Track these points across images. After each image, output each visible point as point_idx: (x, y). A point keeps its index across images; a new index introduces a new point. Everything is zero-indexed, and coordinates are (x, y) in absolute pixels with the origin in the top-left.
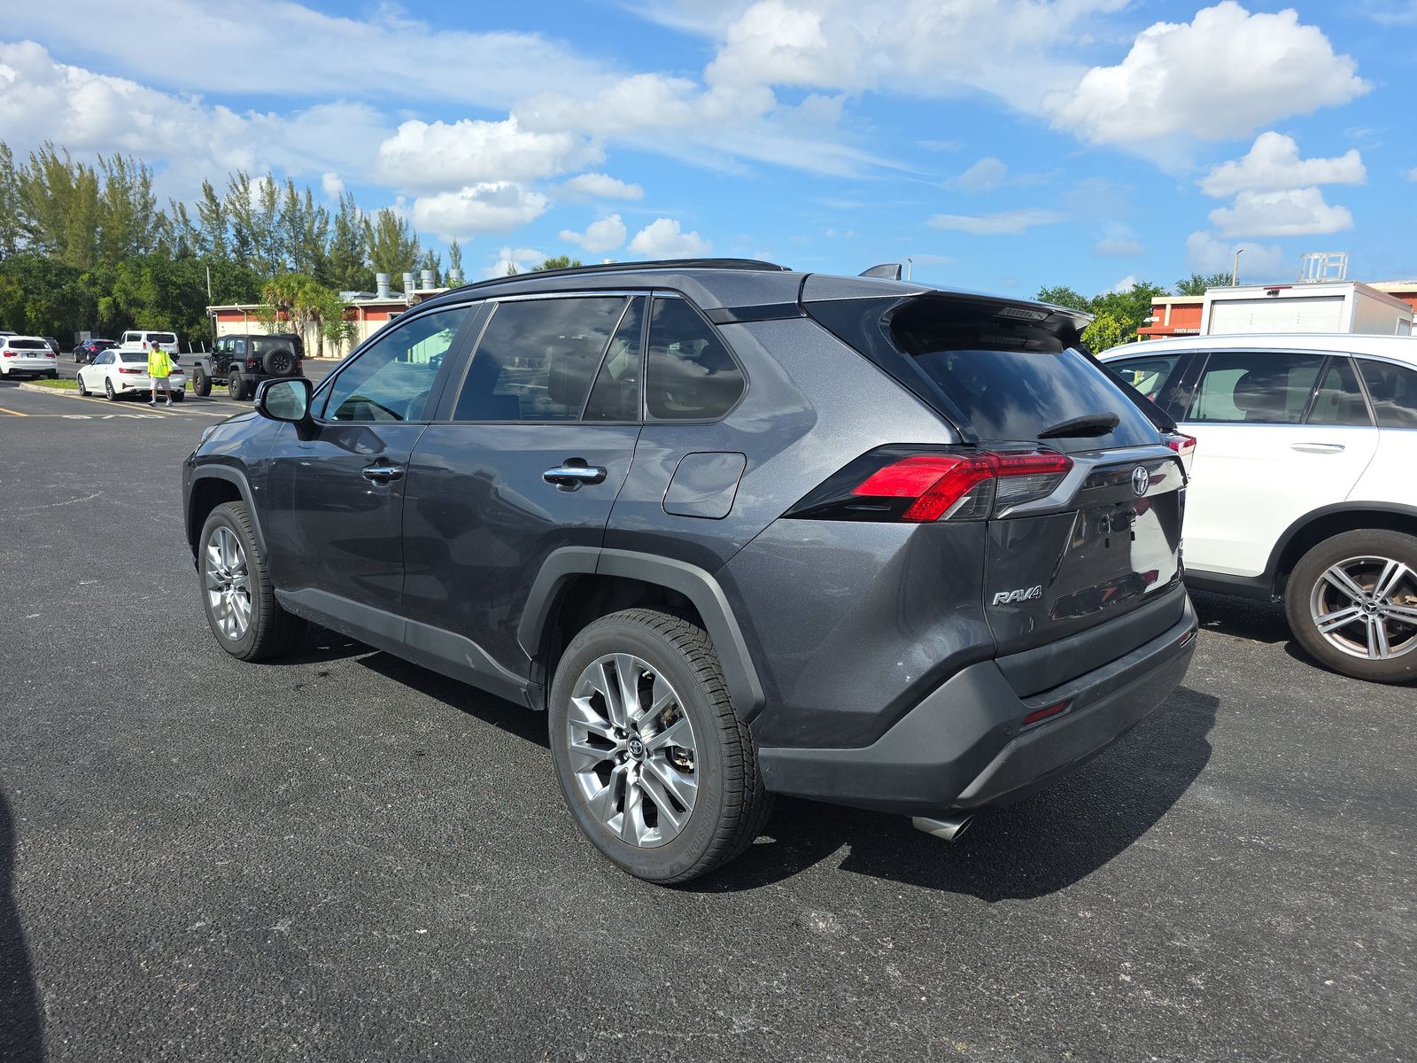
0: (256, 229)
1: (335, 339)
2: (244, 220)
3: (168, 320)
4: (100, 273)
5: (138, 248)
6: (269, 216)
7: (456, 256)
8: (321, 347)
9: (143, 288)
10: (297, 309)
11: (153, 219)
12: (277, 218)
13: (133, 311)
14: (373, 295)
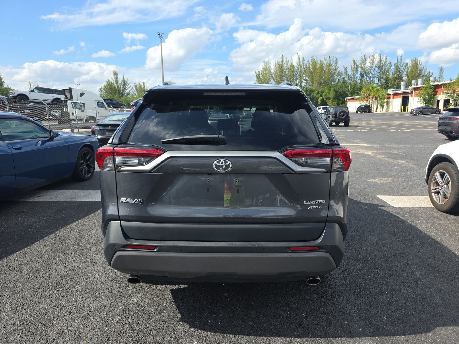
0: (367, 72)
1: (382, 106)
2: (363, 69)
3: (336, 103)
4: (320, 90)
5: (332, 82)
6: (371, 67)
7: (441, 71)
8: (377, 109)
9: (331, 94)
10: (371, 97)
11: (337, 73)
12: (374, 67)
13: (327, 100)
14: (400, 89)
